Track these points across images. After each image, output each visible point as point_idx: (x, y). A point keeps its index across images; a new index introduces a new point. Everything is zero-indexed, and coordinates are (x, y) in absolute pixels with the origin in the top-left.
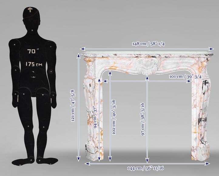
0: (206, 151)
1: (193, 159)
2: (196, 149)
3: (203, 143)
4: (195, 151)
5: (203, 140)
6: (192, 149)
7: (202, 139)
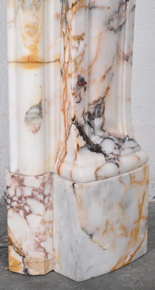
0: (124, 206)
1: (17, 264)
2: (42, 195)
3: (97, 149)
4: (36, 206)
5: (97, 122)
6: (11, 192)
7: (91, 116)
